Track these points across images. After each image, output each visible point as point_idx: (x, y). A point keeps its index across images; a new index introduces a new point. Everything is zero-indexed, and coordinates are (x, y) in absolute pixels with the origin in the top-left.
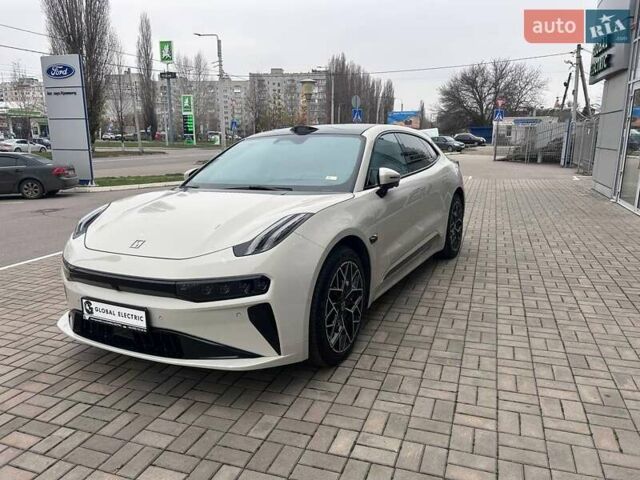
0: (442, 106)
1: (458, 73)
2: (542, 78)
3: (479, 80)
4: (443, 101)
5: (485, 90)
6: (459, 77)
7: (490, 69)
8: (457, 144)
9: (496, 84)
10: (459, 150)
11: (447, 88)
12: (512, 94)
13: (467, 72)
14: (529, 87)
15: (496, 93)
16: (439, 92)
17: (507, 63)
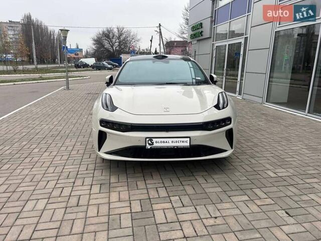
0: (94, 47)
1: (101, 31)
2: (139, 37)
3: (111, 35)
4: (94, 44)
5: (114, 40)
6: (101, 33)
7: (116, 30)
8: (109, 66)
9: (119, 38)
10: (110, 69)
11: (96, 38)
12: (126, 43)
13: (105, 30)
14: (133, 41)
15: (120, 42)
16: (92, 39)
17: (123, 28)
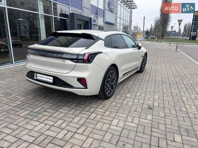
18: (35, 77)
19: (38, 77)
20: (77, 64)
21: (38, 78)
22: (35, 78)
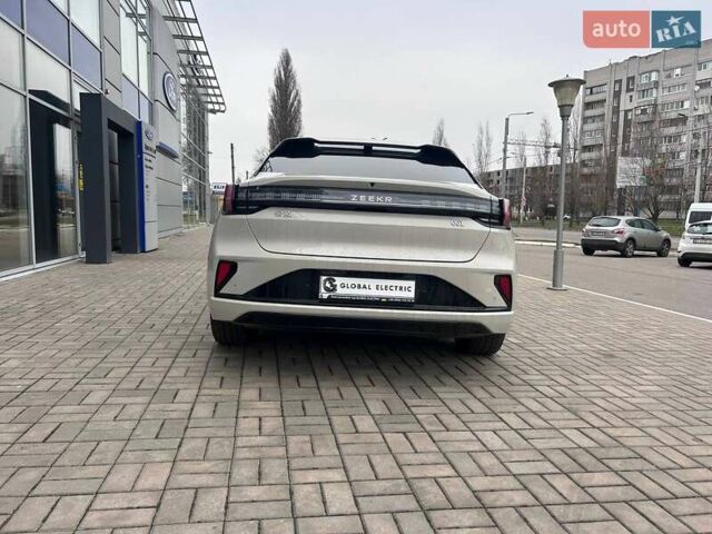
18: (322, 290)
19: (338, 288)
20: (492, 230)
21: (340, 291)
22: (324, 295)
